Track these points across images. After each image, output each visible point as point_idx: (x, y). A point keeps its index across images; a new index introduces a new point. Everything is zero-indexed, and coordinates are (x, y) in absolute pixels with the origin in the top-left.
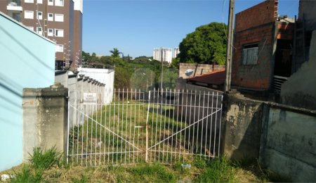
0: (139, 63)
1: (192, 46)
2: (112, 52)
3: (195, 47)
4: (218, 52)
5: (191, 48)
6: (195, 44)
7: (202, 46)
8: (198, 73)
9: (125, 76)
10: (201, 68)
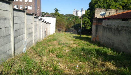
0: (67, 17)
1: (97, 3)
2: (55, 10)
3: (99, 4)
4: (112, 5)
5: (97, 4)
6: (98, 2)
7: (103, 2)
8: (107, 15)
9: (61, 21)
10: (109, 11)
